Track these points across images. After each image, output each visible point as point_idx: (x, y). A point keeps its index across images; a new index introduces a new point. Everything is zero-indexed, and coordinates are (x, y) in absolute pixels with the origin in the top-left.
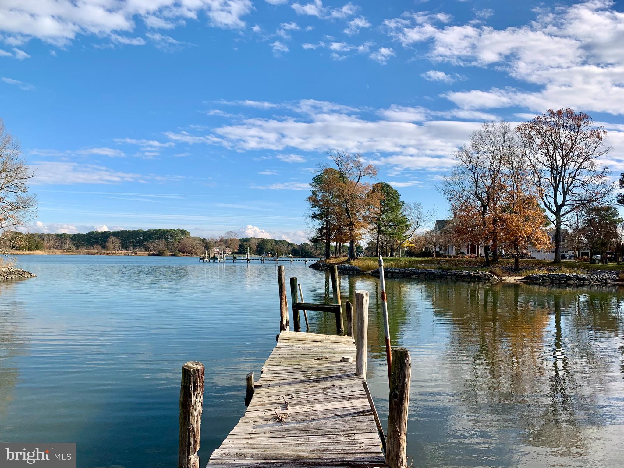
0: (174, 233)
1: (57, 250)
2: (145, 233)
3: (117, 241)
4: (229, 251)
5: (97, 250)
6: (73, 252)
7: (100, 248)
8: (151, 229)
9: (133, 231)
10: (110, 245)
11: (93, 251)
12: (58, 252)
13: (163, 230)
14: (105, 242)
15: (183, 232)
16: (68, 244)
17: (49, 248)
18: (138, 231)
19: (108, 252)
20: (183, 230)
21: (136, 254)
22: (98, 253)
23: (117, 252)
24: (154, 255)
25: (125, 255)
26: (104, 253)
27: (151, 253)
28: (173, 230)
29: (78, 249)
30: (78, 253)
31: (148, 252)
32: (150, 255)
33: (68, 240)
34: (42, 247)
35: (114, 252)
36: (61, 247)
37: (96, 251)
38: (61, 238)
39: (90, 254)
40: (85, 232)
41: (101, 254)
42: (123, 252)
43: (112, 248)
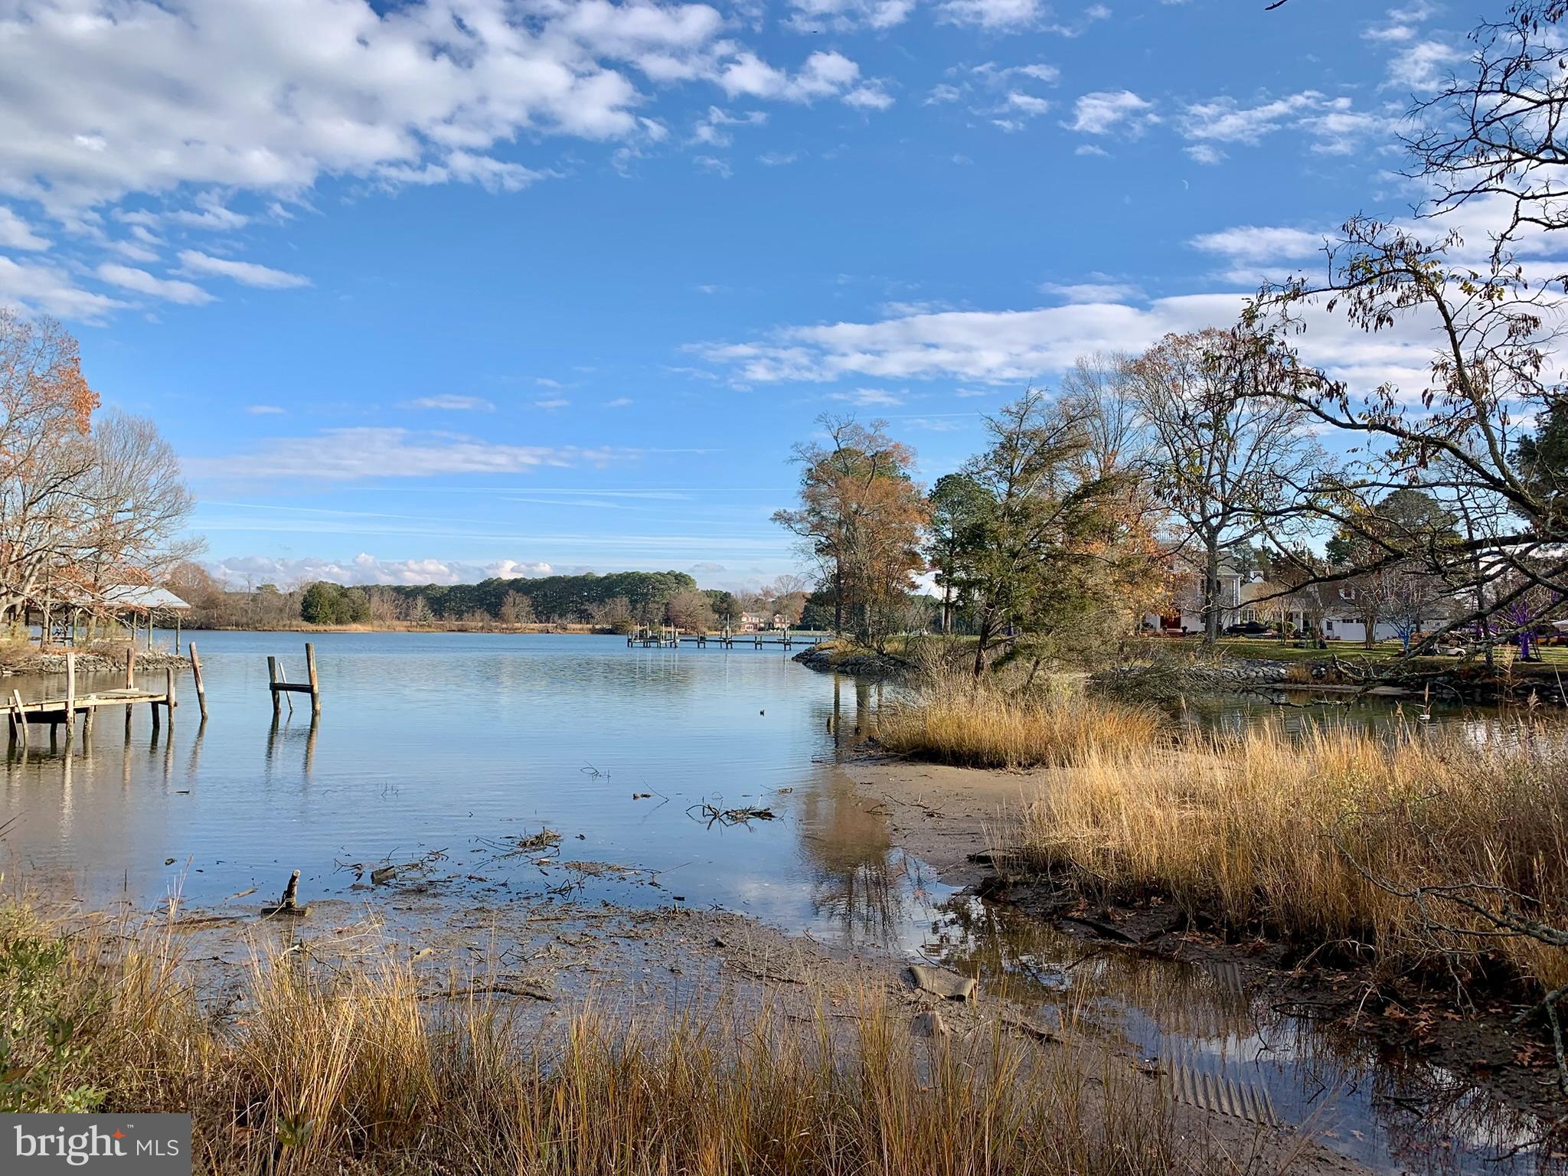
0: (660, 582)
1: (398, 623)
2: (600, 581)
3: (524, 602)
4: (780, 622)
5: (482, 620)
6: (429, 626)
7: (487, 617)
8: (613, 572)
9: (575, 578)
10: (508, 610)
11: (473, 624)
12: (400, 626)
13: (638, 573)
14: (500, 604)
15: (681, 579)
16: (419, 609)
17: (381, 617)
18: (584, 578)
19: (504, 626)
20: (680, 574)
21: (565, 629)
22: (482, 628)
23: (524, 625)
24: (603, 631)
25: (542, 631)
26: (496, 628)
27: (597, 627)
28: (660, 574)
29: (441, 618)
30: (442, 628)
31: (590, 626)
32: (594, 631)
33: (420, 602)
34: (367, 615)
35: (518, 625)
36: (407, 615)
37: (480, 624)
38: (406, 595)
39: (466, 631)
40: (475, 582)
41: (490, 630)
42: (533, 626)
43: (512, 617)
